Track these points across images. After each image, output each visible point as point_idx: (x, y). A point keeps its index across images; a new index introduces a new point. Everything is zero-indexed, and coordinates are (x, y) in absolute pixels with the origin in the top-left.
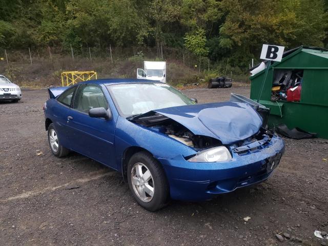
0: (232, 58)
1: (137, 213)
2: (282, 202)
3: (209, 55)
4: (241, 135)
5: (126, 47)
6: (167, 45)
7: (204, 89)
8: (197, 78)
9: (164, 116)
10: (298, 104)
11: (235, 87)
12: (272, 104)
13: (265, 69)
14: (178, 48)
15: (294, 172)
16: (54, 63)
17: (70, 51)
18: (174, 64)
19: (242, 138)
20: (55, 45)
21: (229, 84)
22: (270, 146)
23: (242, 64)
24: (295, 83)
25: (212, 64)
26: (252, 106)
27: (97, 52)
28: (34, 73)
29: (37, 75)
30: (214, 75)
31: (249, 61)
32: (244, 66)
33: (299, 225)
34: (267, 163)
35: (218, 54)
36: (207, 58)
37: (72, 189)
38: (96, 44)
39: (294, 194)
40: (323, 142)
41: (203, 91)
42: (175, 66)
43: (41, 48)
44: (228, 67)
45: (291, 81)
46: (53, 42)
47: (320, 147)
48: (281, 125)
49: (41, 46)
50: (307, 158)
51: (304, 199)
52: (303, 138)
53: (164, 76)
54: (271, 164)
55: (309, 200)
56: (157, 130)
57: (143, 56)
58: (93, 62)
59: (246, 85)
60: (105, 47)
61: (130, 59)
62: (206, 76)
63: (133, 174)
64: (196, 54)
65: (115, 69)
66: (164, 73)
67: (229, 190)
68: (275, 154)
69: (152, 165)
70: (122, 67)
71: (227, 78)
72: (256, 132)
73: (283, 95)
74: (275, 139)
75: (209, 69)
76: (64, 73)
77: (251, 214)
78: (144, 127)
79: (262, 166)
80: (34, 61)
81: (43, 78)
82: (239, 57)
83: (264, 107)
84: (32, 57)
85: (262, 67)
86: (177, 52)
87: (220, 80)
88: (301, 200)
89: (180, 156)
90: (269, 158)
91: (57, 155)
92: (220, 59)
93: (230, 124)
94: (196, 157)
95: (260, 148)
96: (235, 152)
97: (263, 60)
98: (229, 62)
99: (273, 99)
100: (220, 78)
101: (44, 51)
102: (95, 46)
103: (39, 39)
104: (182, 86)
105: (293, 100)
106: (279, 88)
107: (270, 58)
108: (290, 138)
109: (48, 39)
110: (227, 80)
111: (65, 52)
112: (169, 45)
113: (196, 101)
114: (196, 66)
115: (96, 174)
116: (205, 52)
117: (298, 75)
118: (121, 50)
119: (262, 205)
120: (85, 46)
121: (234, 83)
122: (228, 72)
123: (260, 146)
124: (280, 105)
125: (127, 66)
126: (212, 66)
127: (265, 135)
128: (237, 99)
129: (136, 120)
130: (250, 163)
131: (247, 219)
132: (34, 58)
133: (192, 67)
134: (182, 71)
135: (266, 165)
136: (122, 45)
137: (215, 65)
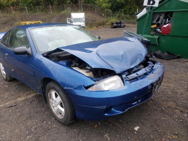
0: (125, 9)
1: (54, 127)
2: (162, 111)
3: (111, 8)
4: (131, 64)
5: (60, 5)
6: (85, 2)
7: (109, 29)
8: (104, 22)
9: (67, 53)
10: (169, 36)
11: (127, 27)
12: (151, 37)
13: (147, 13)
14: (92, 4)
15: (168, 85)
16: (16, 17)
17: (25, 9)
18: (89, 14)
19: (132, 67)
20: (15, 5)
21: (124, 25)
22: (154, 72)
23: (131, 12)
24: (166, 21)
25: (113, 13)
26: (139, 39)
27: (42, 9)
28: (4, 24)
29: (6, 25)
30: (114, 20)
31: (135, 10)
32: (133, 14)
33: (177, 133)
34: (152, 87)
35: (116, 7)
36: (110, 9)
37: (10, 107)
38: (41, 4)
39: (170, 104)
40: (185, 61)
41: (108, 30)
42: (91, 15)
43: (7, 8)
44: (123, 15)
45: (164, 20)
46: (14, 3)
47: (184, 64)
48: (157, 50)
49: (7, 6)
50: (176, 73)
51: (178, 107)
52: (172, 59)
53: (84, 22)
54: (155, 87)
55: (182, 109)
56: (65, 63)
57: (71, 10)
58: (40, 16)
59: (134, 25)
60: (47, 5)
61: (63, 12)
62: (109, 21)
63: (49, 98)
64: (103, 7)
65: (54, 19)
66: (84, 20)
67: (122, 111)
68: (158, 79)
69: (61, 93)
70: (58, 17)
71: (122, 21)
72: (142, 60)
73: (159, 30)
74: (157, 65)
75: (111, 16)
76: (22, 23)
77: (140, 124)
78: (54, 61)
79: (148, 90)
80: (3, 17)
81: (10, 27)
82: (129, 8)
83: (146, 39)
84: (2, 14)
85: (144, 11)
86: (91, 6)
87: (118, 23)
88: (176, 109)
89: (81, 86)
90: (154, 83)
91: (6, 80)
92: (118, 10)
93: (122, 55)
94: (94, 86)
95: (146, 74)
96: (126, 81)
97: (145, 7)
98: (123, 12)
99: (152, 33)
100: (119, 22)
101: (8, 9)
102: (40, 5)
103: (5, 2)
104: (95, 28)
105: (165, 33)
106: (155, 26)
107: (150, 4)
108: (163, 59)
109: (11, 2)
110: (122, 23)
111: (22, 10)
112: (86, 2)
113: (99, 38)
114: (103, 15)
115: (30, 93)
116: (108, 6)
117: (169, 16)
118: (57, 7)
119: (148, 115)
120: (34, 5)
121: (126, 25)
122: (123, 18)
123: (146, 73)
124: (156, 37)
125: (61, 17)
126: (113, 14)
127: (149, 62)
128: (129, 34)
129: (48, 55)
130: (139, 89)
131: (136, 128)
132: (3, 14)
133: (101, 15)
134: (95, 18)
135: (152, 89)
136: (57, 3)
137: (115, 13)
